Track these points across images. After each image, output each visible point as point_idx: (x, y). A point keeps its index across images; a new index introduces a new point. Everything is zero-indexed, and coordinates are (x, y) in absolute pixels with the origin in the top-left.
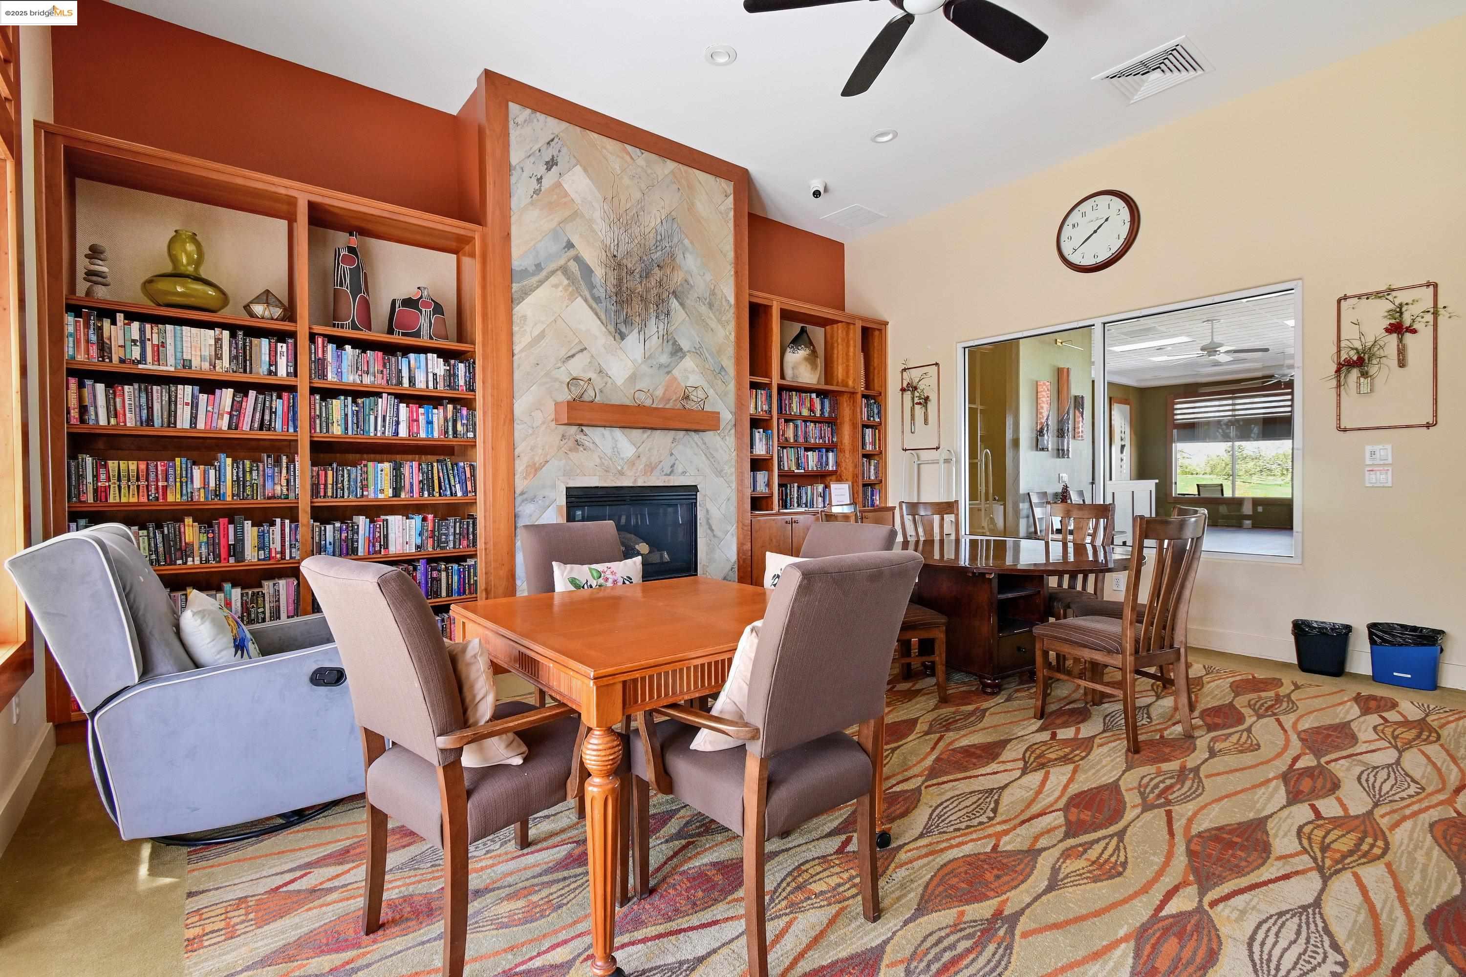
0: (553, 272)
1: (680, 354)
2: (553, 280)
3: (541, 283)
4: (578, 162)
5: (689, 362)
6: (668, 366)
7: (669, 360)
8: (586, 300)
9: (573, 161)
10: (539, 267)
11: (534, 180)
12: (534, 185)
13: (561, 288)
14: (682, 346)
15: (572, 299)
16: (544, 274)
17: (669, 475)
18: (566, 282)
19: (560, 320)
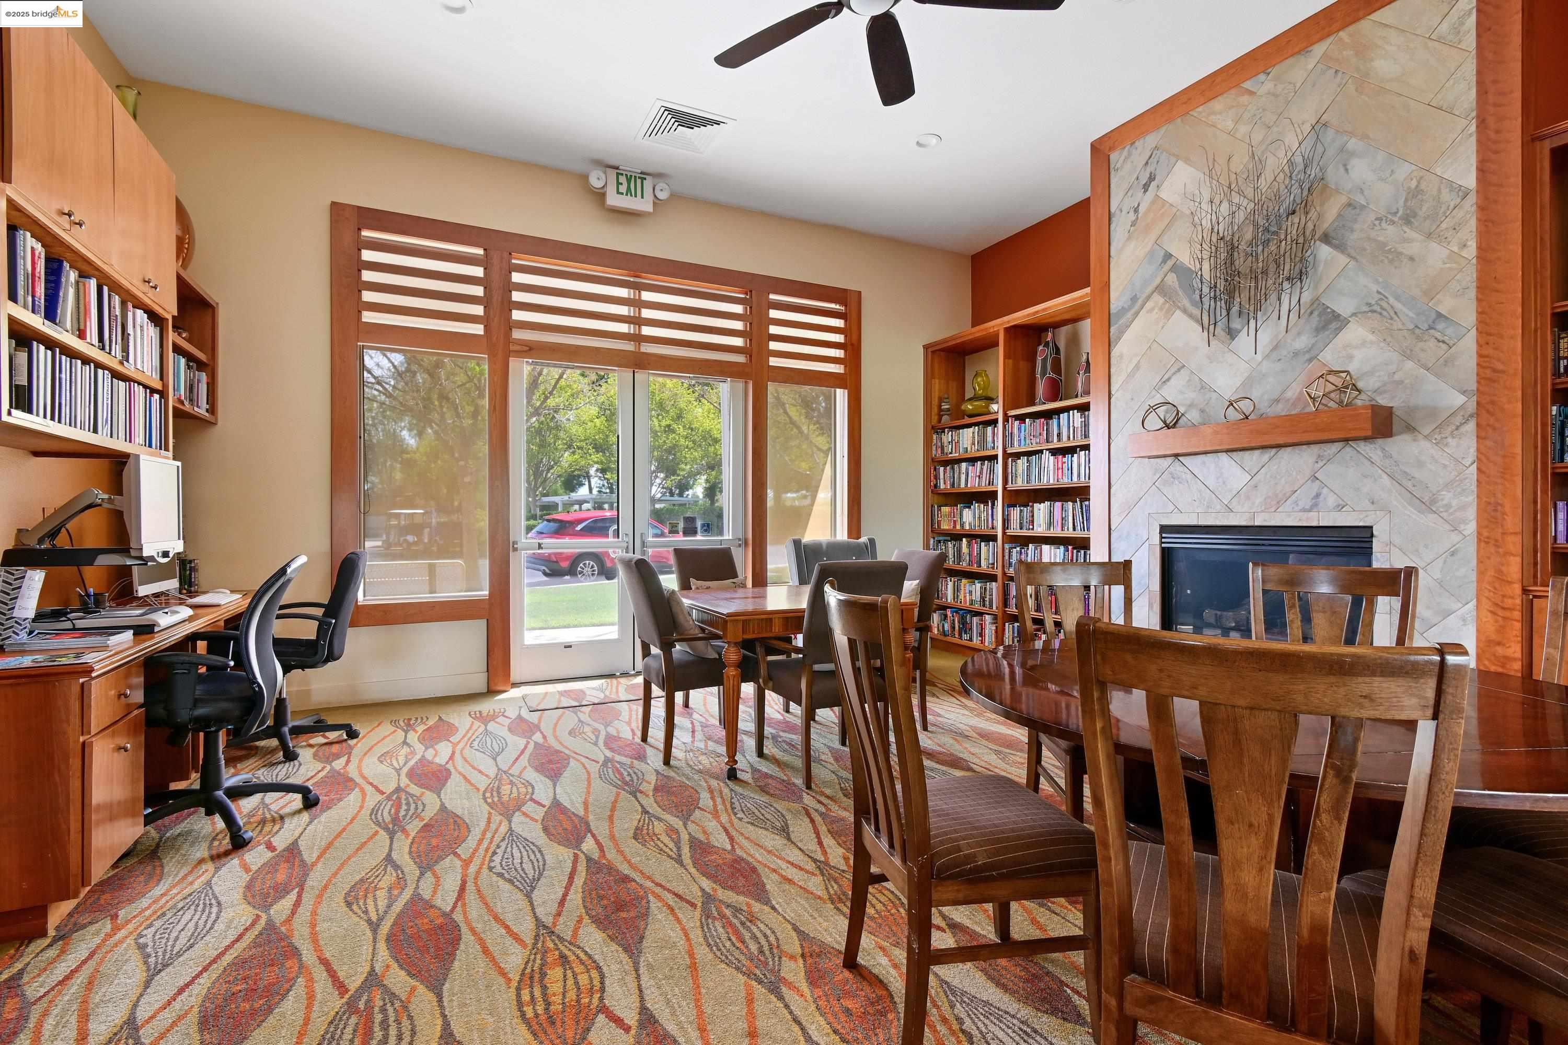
0: (1148, 298)
1: (1334, 325)
2: (1149, 305)
3: (1137, 314)
4: (1178, 158)
5: (1355, 333)
6: (1309, 351)
7: (1313, 341)
8: (1185, 311)
9: (1173, 159)
10: (1134, 299)
11: (1132, 213)
12: (1132, 216)
13: (1156, 310)
14: (1340, 310)
15: (1169, 314)
16: (1140, 302)
17: (1310, 510)
18: (1161, 300)
19: (1155, 345)
